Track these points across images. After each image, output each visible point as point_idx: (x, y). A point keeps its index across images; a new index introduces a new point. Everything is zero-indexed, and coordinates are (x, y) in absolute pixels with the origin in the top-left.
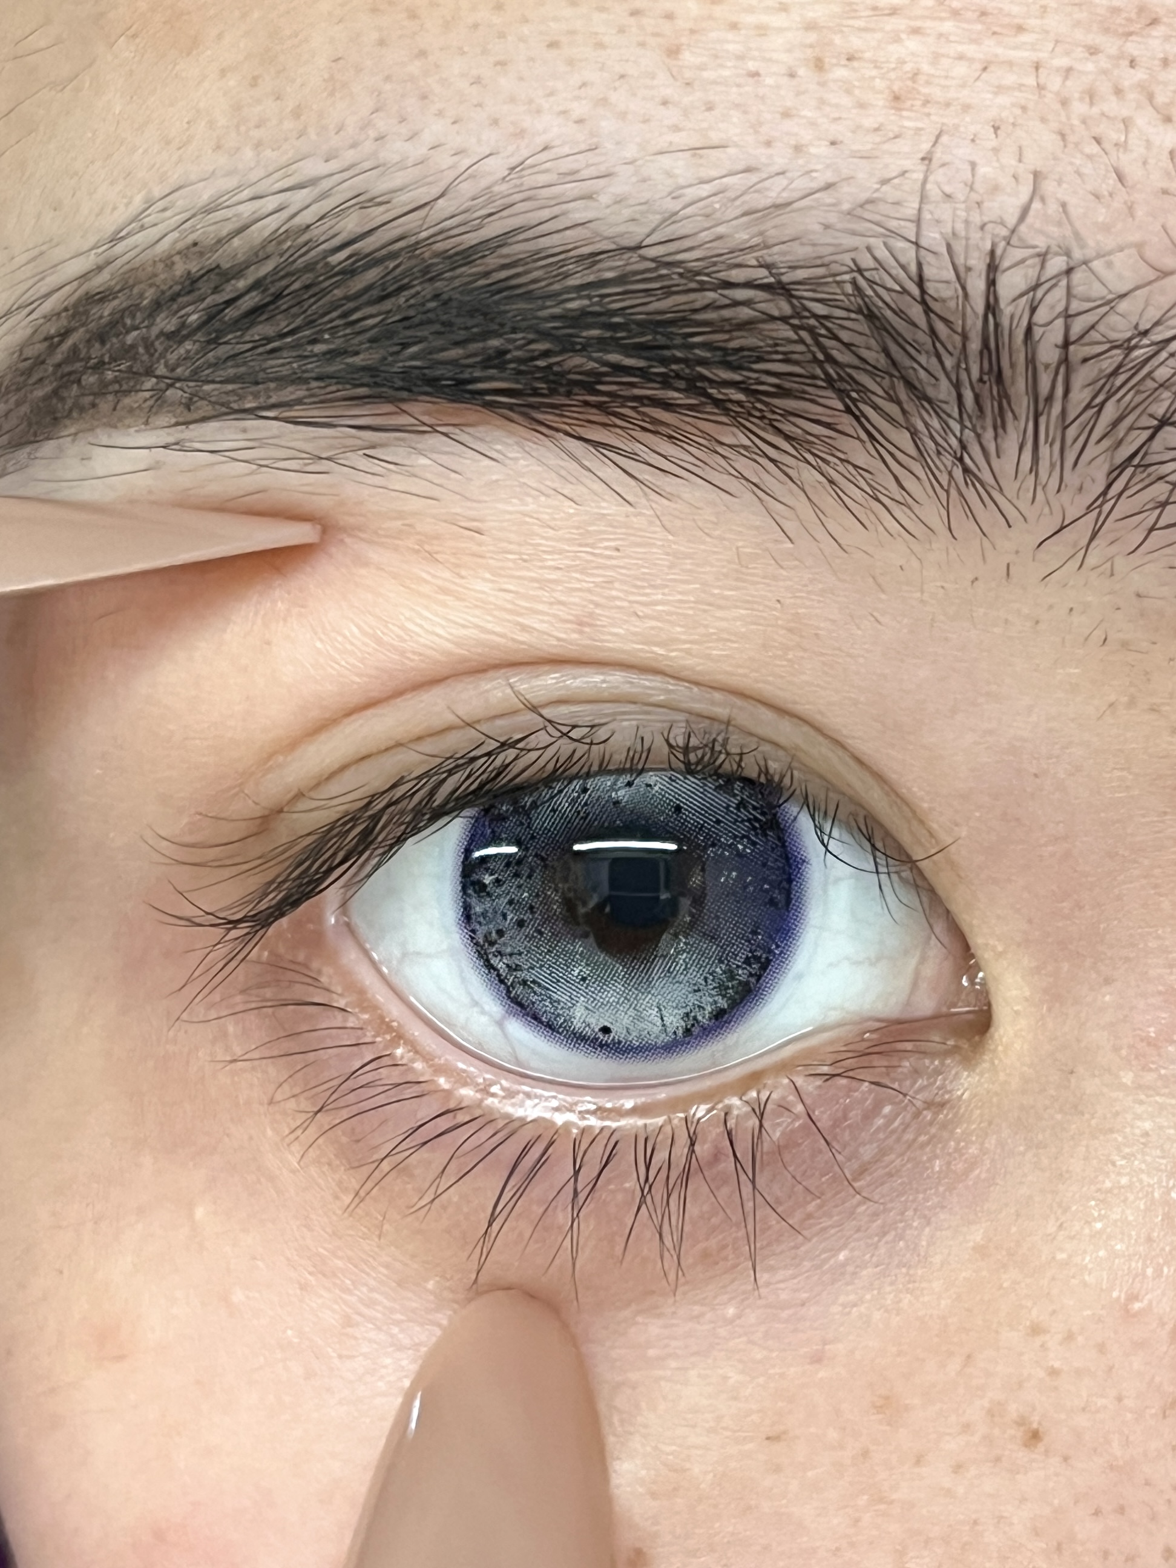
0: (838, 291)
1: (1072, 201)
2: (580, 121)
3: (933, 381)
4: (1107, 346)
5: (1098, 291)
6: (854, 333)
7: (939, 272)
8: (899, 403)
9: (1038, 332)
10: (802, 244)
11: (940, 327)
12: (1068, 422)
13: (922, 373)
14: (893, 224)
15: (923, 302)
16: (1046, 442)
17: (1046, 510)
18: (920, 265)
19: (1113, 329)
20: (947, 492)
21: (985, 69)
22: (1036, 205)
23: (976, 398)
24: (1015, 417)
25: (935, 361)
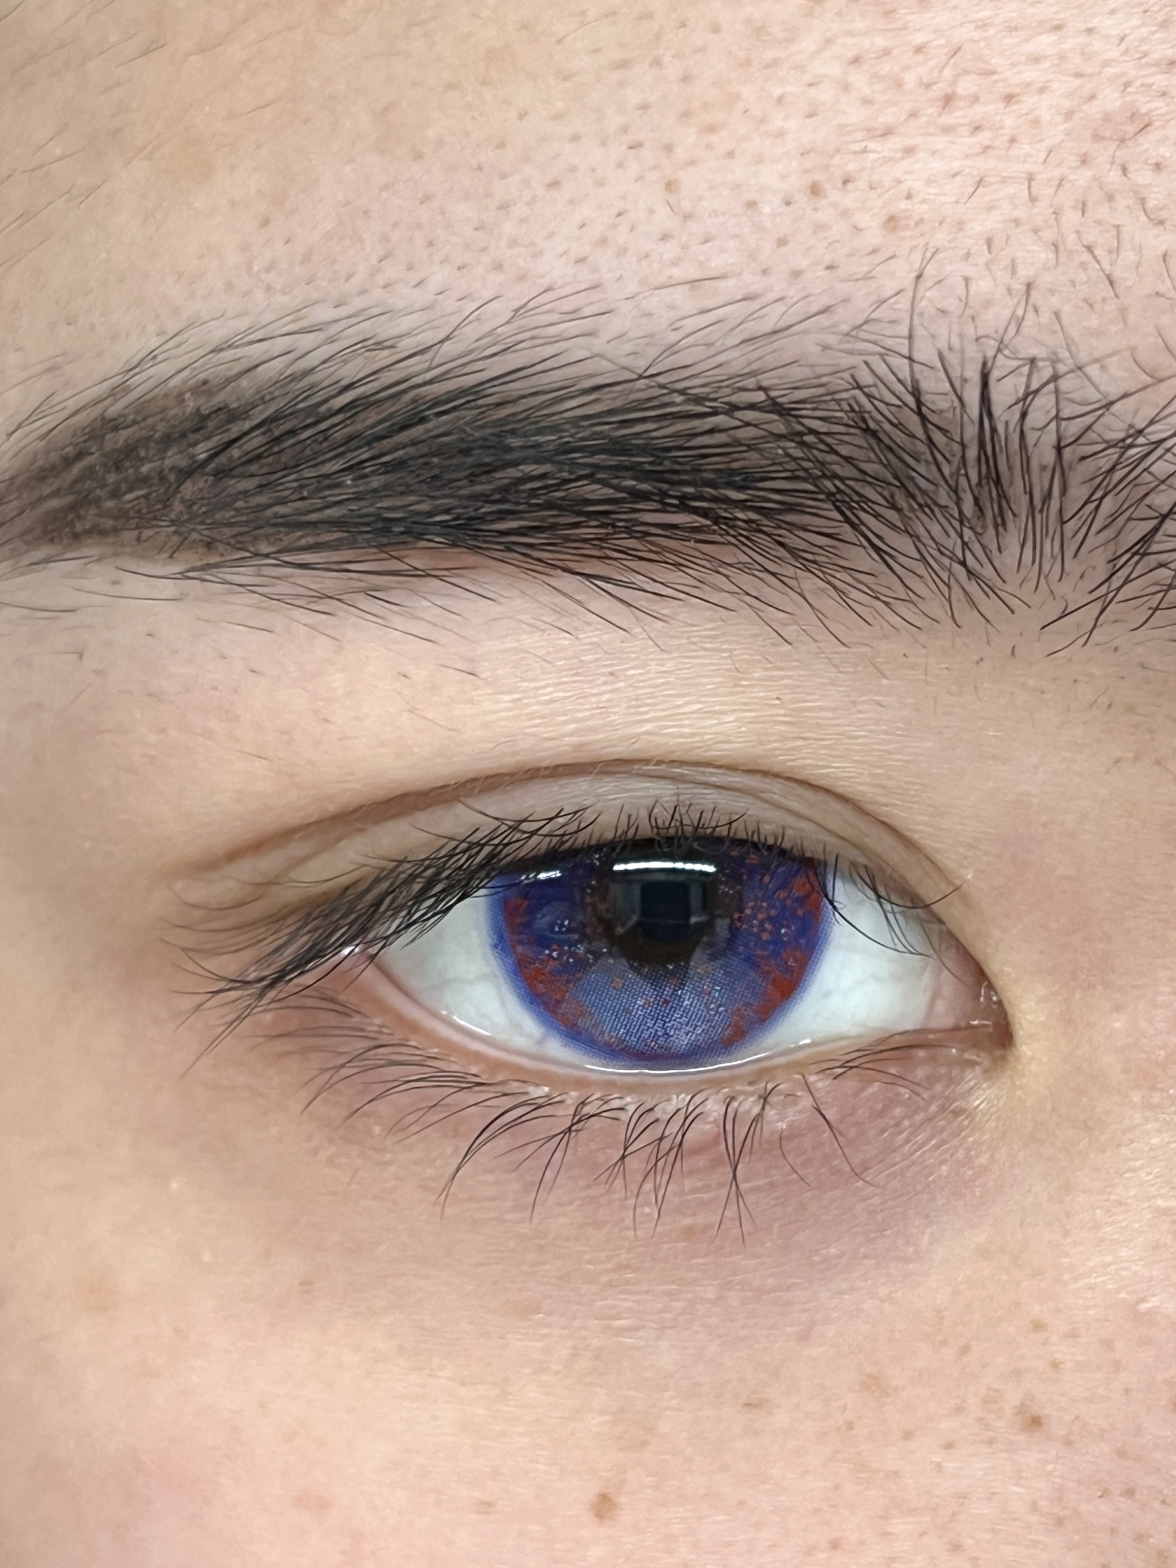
0: (837, 408)
3: (932, 487)
5: (1092, 395)
8: (899, 510)
10: (801, 366)
12: (1066, 519)
13: (922, 482)
14: (888, 342)
16: (1047, 537)
17: (1050, 598)
18: (915, 380)
19: (1109, 430)
20: (949, 586)
21: (979, 185)
22: (1031, 316)
23: (976, 500)
24: (1015, 515)
25: (934, 468)
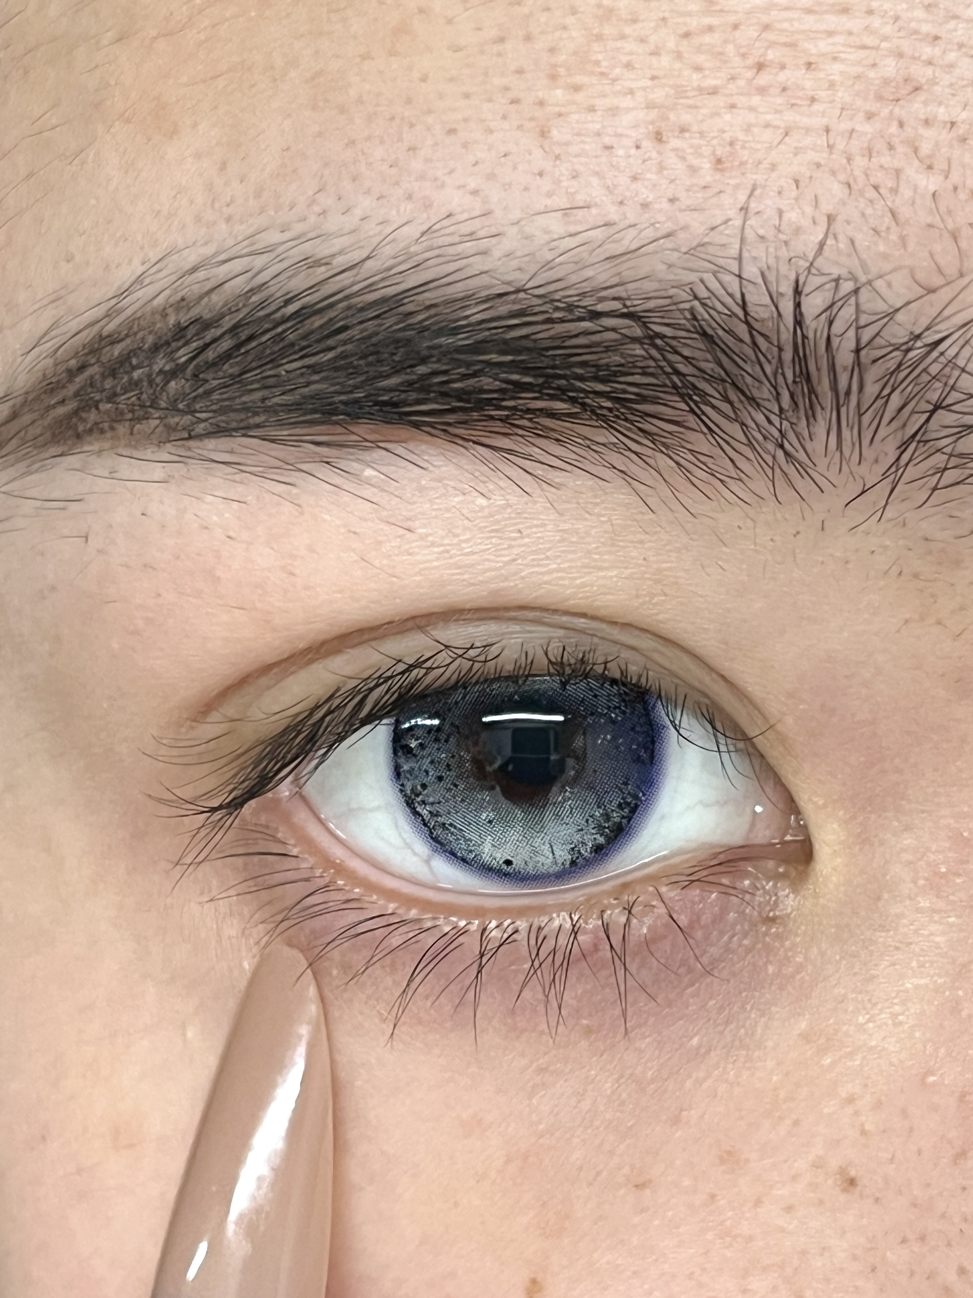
0: (681, 317)
1: (859, 238)
2: (475, 193)
3: (757, 384)
4: (890, 349)
5: (881, 307)
6: (695, 348)
7: (757, 298)
8: (731, 403)
9: (835, 342)
10: (651, 281)
11: (760, 341)
12: (862, 411)
13: (749, 379)
14: (721, 262)
15: (747, 323)
16: (848, 425)
17: (851, 479)
18: (743, 295)
19: (895, 336)
20: (773, 469)
21: (787, 134)
22: (830, 241)
23: (792, 395)
24: (823, 409)
25: (758, 368)
